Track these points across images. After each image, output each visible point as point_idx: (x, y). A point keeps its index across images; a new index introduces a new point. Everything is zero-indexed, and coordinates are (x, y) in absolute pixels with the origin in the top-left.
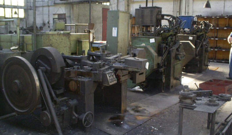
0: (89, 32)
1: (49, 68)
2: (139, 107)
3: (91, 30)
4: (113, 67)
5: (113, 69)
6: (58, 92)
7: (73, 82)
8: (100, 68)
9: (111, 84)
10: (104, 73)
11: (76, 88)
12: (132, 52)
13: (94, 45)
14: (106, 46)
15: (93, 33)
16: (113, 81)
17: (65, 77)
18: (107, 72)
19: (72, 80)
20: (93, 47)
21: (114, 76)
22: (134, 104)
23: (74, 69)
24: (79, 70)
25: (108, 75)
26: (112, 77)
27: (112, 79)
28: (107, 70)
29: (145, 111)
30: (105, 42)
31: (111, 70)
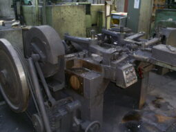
0: (106, 4)
1: (43, 57)
2: (161, 98)
3: (107, 2)
4: (134, 57)
5: (132, 61)
6: (55, 89)
7: (76, 78)
8: (114, 60)
9: (128, 85)
10: (119, 68)
11: (79, 86)
12: (161, 33)
13: (114, 17)
14: (126, 19)
15: (111, 6)
16: (132, 81)
17: (65, 68)
18: (124, 67)
19: (74, 75)
20: (114, 19)
21: (134, 73)
22: (154, 92)
23: (79, 56)
24: (85, 59)
25: (124, 73)
26: (130, 75)
27: (129, 78)
28: (124, 62)
29: (169, 107)
30: (126, 14)
31: (130, 63)
